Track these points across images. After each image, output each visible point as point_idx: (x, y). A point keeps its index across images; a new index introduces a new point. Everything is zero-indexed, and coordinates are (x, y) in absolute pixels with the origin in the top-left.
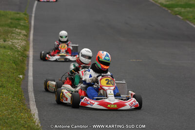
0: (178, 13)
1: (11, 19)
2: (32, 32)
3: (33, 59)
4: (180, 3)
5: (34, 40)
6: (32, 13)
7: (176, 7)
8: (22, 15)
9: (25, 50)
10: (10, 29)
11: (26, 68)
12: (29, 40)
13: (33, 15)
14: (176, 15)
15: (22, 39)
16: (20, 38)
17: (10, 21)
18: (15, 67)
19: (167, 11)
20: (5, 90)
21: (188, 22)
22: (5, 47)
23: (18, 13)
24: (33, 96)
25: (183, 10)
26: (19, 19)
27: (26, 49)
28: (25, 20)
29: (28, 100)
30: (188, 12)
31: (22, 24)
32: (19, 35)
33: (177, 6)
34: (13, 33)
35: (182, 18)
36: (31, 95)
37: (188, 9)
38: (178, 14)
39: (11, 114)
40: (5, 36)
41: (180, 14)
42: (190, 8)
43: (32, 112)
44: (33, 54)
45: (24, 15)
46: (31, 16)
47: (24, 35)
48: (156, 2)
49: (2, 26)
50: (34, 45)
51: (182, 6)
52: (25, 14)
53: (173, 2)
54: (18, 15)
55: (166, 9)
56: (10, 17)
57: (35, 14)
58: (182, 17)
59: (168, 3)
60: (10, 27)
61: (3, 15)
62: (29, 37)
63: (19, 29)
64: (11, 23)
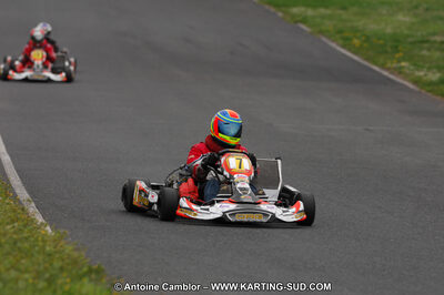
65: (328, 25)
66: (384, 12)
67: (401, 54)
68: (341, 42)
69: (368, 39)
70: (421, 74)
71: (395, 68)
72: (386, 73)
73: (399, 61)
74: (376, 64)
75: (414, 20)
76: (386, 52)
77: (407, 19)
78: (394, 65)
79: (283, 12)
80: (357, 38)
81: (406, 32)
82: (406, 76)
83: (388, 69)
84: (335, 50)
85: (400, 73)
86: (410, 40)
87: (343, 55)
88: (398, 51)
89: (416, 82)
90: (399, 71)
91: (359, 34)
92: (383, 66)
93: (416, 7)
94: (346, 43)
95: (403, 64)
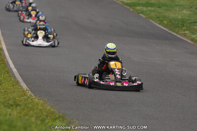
7: (138, 6)
14: (138, 13)
21: (151, 21)
25: (145, 9)
30: (150, 11)
35: (144, 17)
37: (150, 8)
38: (140, 13)
41: (142, 12)
42: (152, 7)
51: (143, 5)
55: (128, 8)
58: (144, 15)
65: (153, 14)
66: (177, 9)
67: (185, 28)
68: (158, 22)
69: (170, 21)
70: (195, 36)
71: (183, 34)
72: (179, 36)
73: (184, 31)
74: (174, 32)
75: (191, 13)
76: (179, 27)
77: (188, 12)
78: (182, 32)
79: (133, 9)
80: (165, 20)
81: (187, 18)
82: (187, 38)
83: (180, 34)
84: (156, 25)
85: (185, 36)
86: (189, 22)
87: (160, 28)
88: (184, 27)
89: (192, 40)
90: (185, 35)
91: (166, 19)
92: (177, 33)
93: (192, 7)
94: (161, 22)
95: (186, 32)
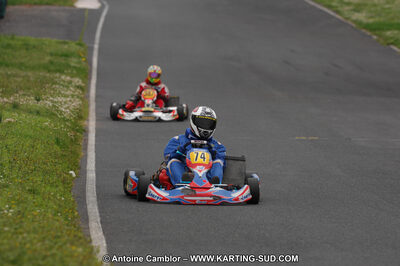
0: (392, 41)
1: (51, 54)
2: (94, 81)
3: (96, 136)
4: (396, 21)
5: (97, 96)
6: (93, 43)
8: (73, 47)
9: (80, 118)
10: (48, 75)
11: (82, 154)
12: (88, 97)
13: (96, 46)
15: (73, 96)
16: (68, 93)
17: (48, 58)
18: (59, 152)
19: (370, 37)
20: (39, 199)
22: (38, 113)
23: (65, 43)
24: (97, 210)
26: (66, 56)
27: (81, 115)
28: (80, 57)
29: (86, 220)
31: (73, 64)
32: (68, 87)
33: (390, 27)
34: (55, 83)
36: (93, 209)
39: (51, 248)
40: (39, 89)
43: (94, 244)
44: (96, 124)
45: (78, 47)
46: (92, 49)
47: (78, 87)
48: (347, 19)
49: (33, 68)
50: (97, 107)
52: (80, 45)
53: (382, 19)
54: (66, 47)
56: (48, 51)
57: (100, 44)
59: (371, 21)
60: (49, 71)
61: (34, 47)
62: (88, 91)
63: (67, 75)
64: (51, 62)
